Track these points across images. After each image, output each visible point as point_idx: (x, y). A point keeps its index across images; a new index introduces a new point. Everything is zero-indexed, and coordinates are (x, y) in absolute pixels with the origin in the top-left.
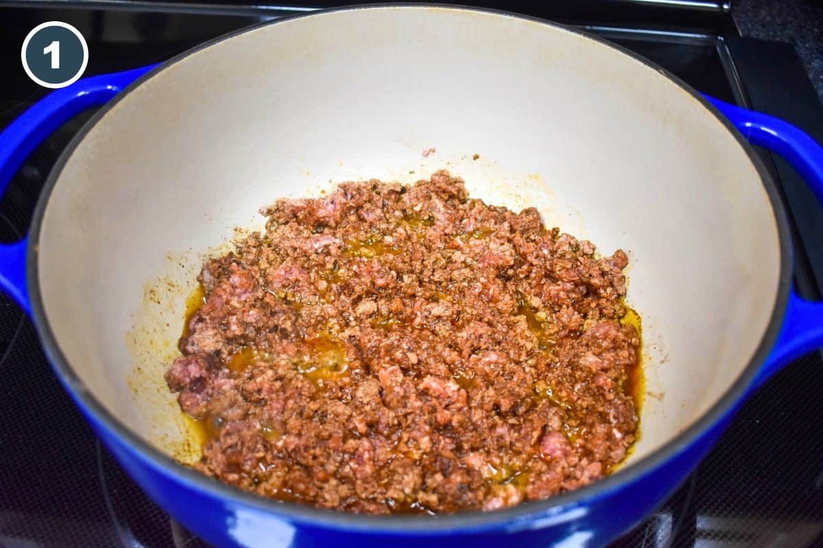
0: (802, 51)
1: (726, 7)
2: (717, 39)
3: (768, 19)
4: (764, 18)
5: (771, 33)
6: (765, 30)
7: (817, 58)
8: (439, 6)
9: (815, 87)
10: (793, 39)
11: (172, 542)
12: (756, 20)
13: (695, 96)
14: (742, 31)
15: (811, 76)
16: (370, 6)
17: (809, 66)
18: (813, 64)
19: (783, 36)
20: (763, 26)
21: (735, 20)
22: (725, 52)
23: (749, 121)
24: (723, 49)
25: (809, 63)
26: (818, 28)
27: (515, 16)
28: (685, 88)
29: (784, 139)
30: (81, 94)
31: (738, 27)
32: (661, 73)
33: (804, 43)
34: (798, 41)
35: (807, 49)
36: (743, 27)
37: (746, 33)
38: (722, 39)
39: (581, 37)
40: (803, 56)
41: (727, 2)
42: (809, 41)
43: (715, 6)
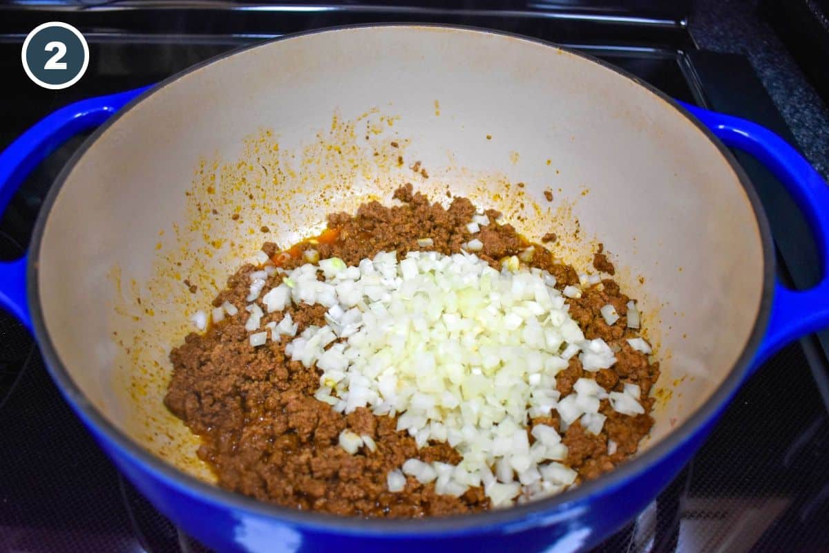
0: (755, 61)
1: (683, 23)
2: (677, 53)
3: (721, 33)
4: (718, 33)
5: (725, 47)
6: (719, 44)
7: (768, 67)
8: (421, 25)
9: (770, 93)
10: (744, 50)
11: (179, 548)
12: (710, 34)
13: (668, 101)
14: (699, 45)
15: (765, 84)
16: (354, 27)
17: (762, 75)
18: (765, 73)
19: (735, 49)
20: (718, 40)
21: (691, 35)
22: (686, 62)
23: (722, 124)
24: (683, 61)
25: (762, 72)
26: (767, 41)
27: (494, 32)
28: (659, 95)
29: (755, 139)
30: (78, 115)
31: (695, 42)
32: (635, 81)
33: (756, 55)
34: (750, 53)
35: (759, 60)
36: (699, 41)
37: (702, 46)
38: (682, 52)
39: (557, 50)
40: (756, 66)
41: (684, 20)
42: (759, 53)
43: (672, 22)
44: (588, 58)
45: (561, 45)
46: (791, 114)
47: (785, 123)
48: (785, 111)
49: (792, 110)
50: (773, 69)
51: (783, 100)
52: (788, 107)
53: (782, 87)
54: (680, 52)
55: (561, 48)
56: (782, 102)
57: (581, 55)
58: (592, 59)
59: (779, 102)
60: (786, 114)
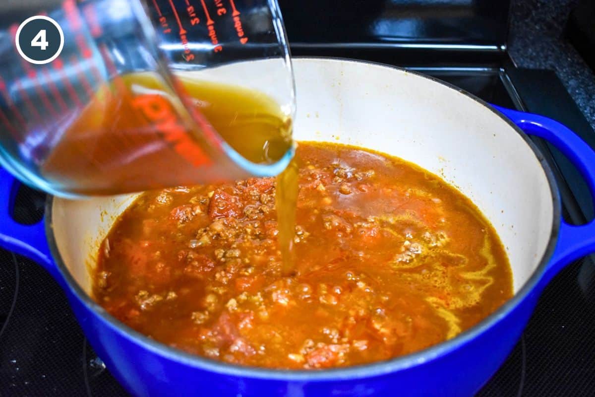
0: (561, 74)
1: (503, 48)
2: (500, 70)
3: (534, 54)
4: (532, 54)
5: (538, 64)
6: (533, 62)
7: (572, 78)
9: (573, 98)
10: (553, 67)
12: (526, 55)
14: (517, 64)
15: (569, 91)
17: (567, 85)
18: (570, 83)
19: (545, 65)
20: (532, 59)
21: (511, 56)
22: (506, 79)
23: (523, 119)
24: (504, 77)
25: (567, 82)
26: (571, 58)
27: (358, 61)
28: (472, 98)
31: (513, 62)
33: (562, 69)
34: (557, 68)
35: (565, 73)
36: (517, 61)
37: (520, 65)
38: (503, 70)
39: (404, 72)
40: (562, 78)
41: (504, 45)
42: (565, 67)
43: (495, 47)
44: (427, 77)
45: (407, 68)
46: (591, 114)
47: (587, 121)
48: (586, 111)
49: (592, 111)
50: (577, 80)
51: (584, 103)
52: (588, 108)
53: (583, 93)
54: (502, 70)
55: (407, 71)
56: (584, 105)
57: (421, 75)
58: (429, 78)
59: (581, 105)
60: (587, 113)
